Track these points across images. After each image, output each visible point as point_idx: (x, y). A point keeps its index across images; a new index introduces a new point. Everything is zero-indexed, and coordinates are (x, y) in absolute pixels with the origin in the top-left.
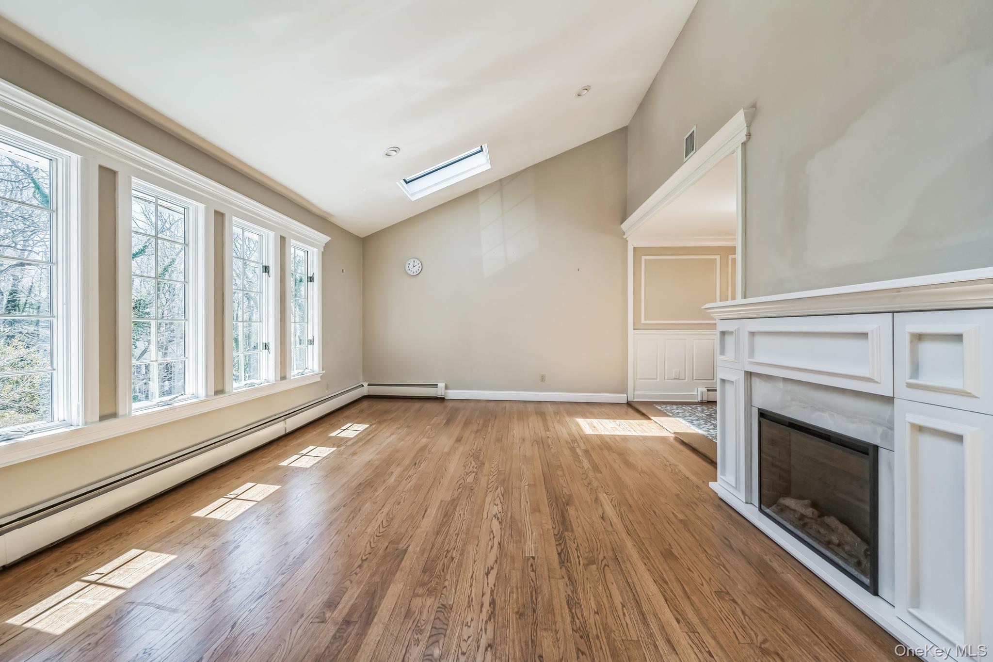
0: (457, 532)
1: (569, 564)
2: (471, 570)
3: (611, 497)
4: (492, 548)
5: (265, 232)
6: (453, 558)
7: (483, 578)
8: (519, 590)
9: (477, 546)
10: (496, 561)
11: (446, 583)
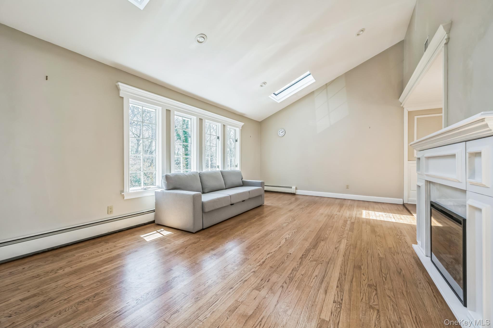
0: (266, 240)
1: (304, 259)
2: (263, 252)
3: (348, 242)
4: (276, 247)
5: (217, 124)
6: (259, 247)
7: (266, 254)
8: (277, 261)
9: (271, 246)
10: (275, 251)
11: (252, 253)
